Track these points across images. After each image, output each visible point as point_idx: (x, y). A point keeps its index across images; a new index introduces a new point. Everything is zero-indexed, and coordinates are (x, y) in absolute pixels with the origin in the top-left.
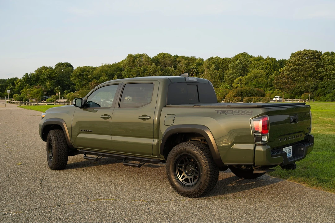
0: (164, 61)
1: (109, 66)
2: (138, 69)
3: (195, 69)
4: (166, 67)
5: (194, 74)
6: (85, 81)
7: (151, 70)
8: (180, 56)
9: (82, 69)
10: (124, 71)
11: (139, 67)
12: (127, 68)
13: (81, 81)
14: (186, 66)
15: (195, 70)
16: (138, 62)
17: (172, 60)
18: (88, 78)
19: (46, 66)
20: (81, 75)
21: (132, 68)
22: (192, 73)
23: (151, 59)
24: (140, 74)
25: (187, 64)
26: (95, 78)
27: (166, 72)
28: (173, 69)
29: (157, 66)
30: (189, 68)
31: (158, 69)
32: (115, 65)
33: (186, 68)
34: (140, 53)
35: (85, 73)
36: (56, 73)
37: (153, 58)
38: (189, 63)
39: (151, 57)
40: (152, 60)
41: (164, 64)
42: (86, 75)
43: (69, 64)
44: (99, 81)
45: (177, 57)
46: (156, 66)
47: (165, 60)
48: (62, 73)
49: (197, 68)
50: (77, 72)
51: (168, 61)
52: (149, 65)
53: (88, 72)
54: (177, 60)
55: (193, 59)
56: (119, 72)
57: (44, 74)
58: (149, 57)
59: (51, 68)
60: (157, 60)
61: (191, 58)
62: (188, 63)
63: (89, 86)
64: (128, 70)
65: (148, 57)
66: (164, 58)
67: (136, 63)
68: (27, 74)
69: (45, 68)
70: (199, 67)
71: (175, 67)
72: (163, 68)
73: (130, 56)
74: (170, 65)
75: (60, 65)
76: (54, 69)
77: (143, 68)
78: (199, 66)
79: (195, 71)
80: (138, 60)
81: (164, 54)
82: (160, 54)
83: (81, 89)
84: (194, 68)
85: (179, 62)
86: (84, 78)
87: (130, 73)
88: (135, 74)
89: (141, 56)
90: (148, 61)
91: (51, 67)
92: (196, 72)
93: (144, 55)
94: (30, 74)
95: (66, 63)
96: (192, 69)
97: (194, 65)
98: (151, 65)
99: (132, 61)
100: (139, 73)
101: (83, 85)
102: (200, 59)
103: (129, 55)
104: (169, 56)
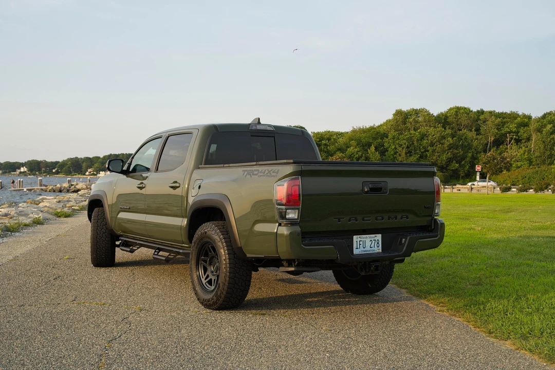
0: (457, 121)
1: (364, 131)
2: (411, 134)
3: (514, 133)
4: (460, 130)
5: (513, 141)
6: (324, 155)
7: (434, 135)
8: (487, 112)
9: (318, 136)
10: (387, 137)
11: (412, 132)
12: (392, 133)
14: (497, 129)
15: (513, 135)
16: (411, 124)
17: (471, 119)
18: (327, 149)
21: (402, 134)
22: (508, 140)
23: (434, 118)
24: (415, 143)
25: (499, 125)
26: (340, 150)
27: (461, 139)
28: (474, 133)
29: (445, 129)
30: (503, 132)
31: (447, 134)
32: (373, 128)
33: (497, 131)
34: (415, 108)
35: (323, 142)
37: (438, 116)
38: (504, 123)
39: (435, 114)
40: (435, 120)
41: (458, 125)
42: (326, 145)
43: (302, 128)
44: (346, 155)
45: (481, 112)
46: (443, 129)
47: (460, 118)
49: (518, 132)
51: (464, 120)
52: (430, 127)
53: (329, 139)
54: (482, 117)
55: (513, 116)
56: (379, 140)
60: (445, 120)
61: (510, 115)
62: (502, 122)
64: (394, 136)
65: (430, 114)
66: (457, 115)
67: (408, 125)
70: (522, 130)
71: (478, 131)
72: (456, 132)
73: (399, 113)
74: (468, 127)
77: (420, 133)
78: (522, 128)
79: (514, 137)
80: (411, 120)
81: (459, 108)
82: (451, 109)
84: (511, 132)
85: (484, 122)
87: (397, 142)
88: (405, 144)
89: (416, 112)
90: (429, 121)
92: (515, 139)
93: (423, 111)
95: (297, 127)
96: (509, 133)
97: (513, 127)
98: (435, 127)
99: (402, 122)
100: (413, 141)
102: (525, 115)
103: (397, 111)
104: (467, 111)
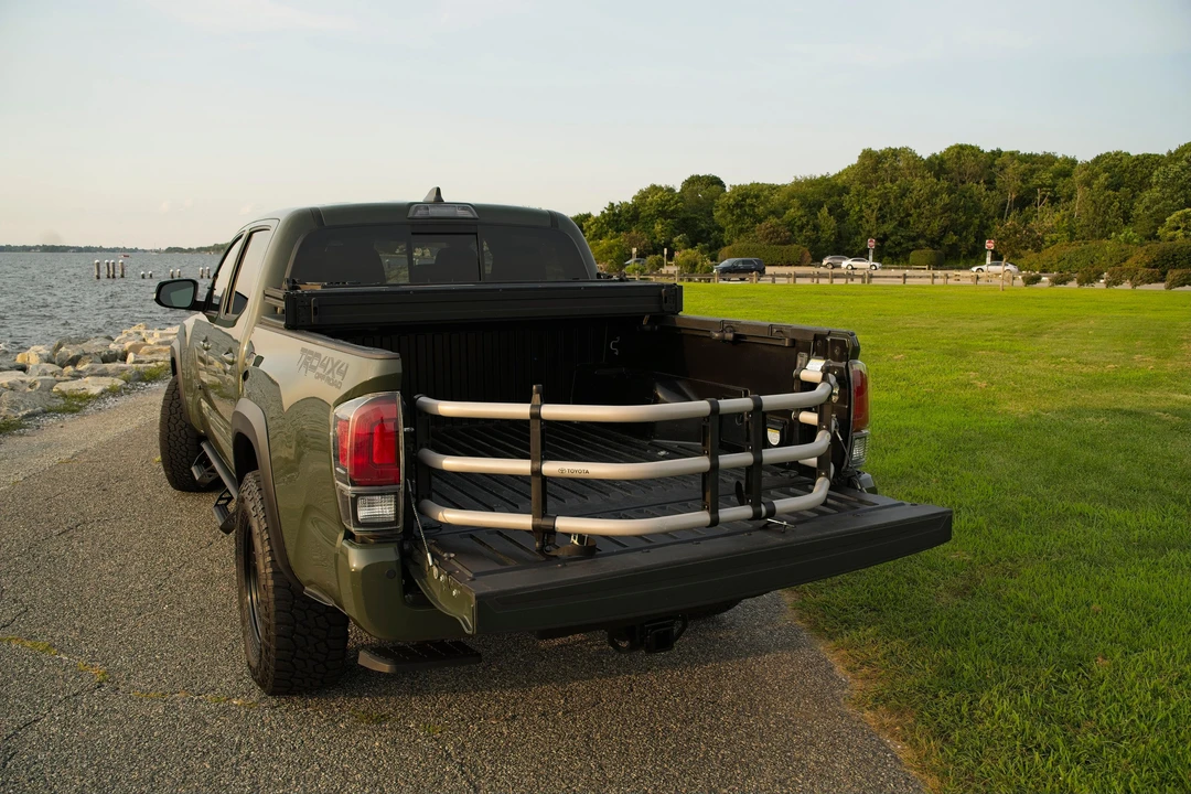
0: (960, 167)
1: (812, 183)
2: (886, 188)
3: (1049, 186)
4: (963, 182)
5: (1046, 200)
6: (748, 221)
7: (921, 190)
8: (1006, 153)
9: (741, 192)
10: (848, 194)
11: (888, 185)
12: (856, 187)
13: (737, 222)
14: (1023, 181)
15: (1047, 191)
16: (886, 171)
17: (981, 164)
18: (754, 212)
19: (658, 184)
20: (738, 205)
21: (871, 187)
22: (1039, 198)
23: (922, 163)
24: (892, 201)
25: (1025, 175)
26: (773, 213)
27: (964, 197)
28: (983, 187)
29: (939, 180)
30: (1031, 185)
31: (942, 188)
32: (824, 179)
33: (1020, 184)
34: (893, 147)
35: (748, 201)
36: (677, 202)
37: (930, 159)
38: (1033, 172)
39: (925, 157)
40: (924, 165)
41: (960, 174)
42: (751, 205)
43: (716, 178)
44: (782, 221)
45: (998, 154)
46: (935, 181)
47: (963, 164)
48: (698, 200)
49: (1055, 186)
50: (730, 197)
51: (970, 165)
52: (916, 176)
53: (757, 197)
54: (998, 162)
55: (1048, 160)
56: (836, 198)
57: (651, 204)
58: (919, 155)
59: (671, 190)
60: (941, 165)
61: (1042, 157)
62: (1030, 170)
63: (757, 233)
64: (858, 192)
65: (916, 156)
66: (959, 158)
67: (881, 173)
68: (612, 204)
69: (655, 189)
70: (1060, 182)
71: (990, 184)
72: (956, 185)
73: (867, 154)
74: (975, 177)
75: (693, 181)
76: (678, 191)
77: (899, 186)
78: (1062, 179)
79: (1049, 193)
80: (887, 165)
81: (962, 147)
82: (950, 149)
83: (736, 240)
84: (1044, 185)
85: (1002, 169)
86: (745, 213)
87: (864, 200)
88: (876, 203)
89: (895, 153)
90: (915, 168)
91: (671, 186)
92: (1049, 197)
93: (904, 151)
94: (619, 204)
95: (708, 177)
96: (1041, 187)
97: (1046, 176)
98: (923, 177)
99: (872, 169)
100: (889, 200)
101: (741, 231)
102: (1067, 158)
103: (864, 151)
104: (974, 151)
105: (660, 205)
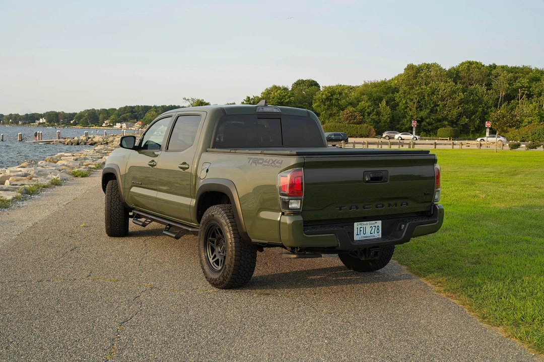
0: (469, 76)
1: (375, 85)
2: (422, 89)
3: (526, 88)
4: (471, 85)
5: (524, 96)
6: (335, 110)
7: (444, 90)
8: (499, 66)
10: (398, 92)
11: (424, 87)
12: (404, 88)
13: (328, 109)
14: (509, 84)
15: (525, 90)
16: (422, 78)
17: (483, 74)
18: (339, 104)
19: (277, 85)
20: (328, 99)
21: (413, 88)
22: (520, 95)
23: (445, 73)
24: (426, 97)
25: (511, 80)
26: (351, 104)
27: (472, 94)
28: (484, 88)
29: (456, 83)
30: (514, 87)
31: (458, 89)
32: (384, 83)
33: (508, 86)
34: (427, 63)
35: (335, 97)
36: (290, 97)
37: (450, 70)
38: (516, 78)
39: (447, 69)
40: (447, 74)
41: (469, 79)
42: (337, 99)
43: (314, 81)
44: (357, 109)
45: (494, 67)
46: (454, 84)
47: (471, 73)
48: (303, 96)
49: (530, 87)
50: (323, 94)
51: (476, 75)
52: (442, 81)
53: (340, 94)
54: (494, 72)
55: (525, 71)
56: (391, 95)
57: (273, 98)
58: (444, 68)
59: (285, 89)
60: (457, 74)
61: (522, 69)
62: (514, 77)
63: (340, 117)
64: (405, 91)
65: (441, 69)
66: (469, 70)
67: (419, 79)
68: (249, 98)
69: (276, 88)
70: (533, 85)
71: (489, 85)
72: (467, 87)
73: (410, 67)
74: (480, 82)
75: (299, 83)
76: (290, 90)
77: (430, 87)
78: (534, 83)
79: (526, 92)
80: (423, 74)
81: (470, 63)
82: (462, 64)
83: (327, 121)
84: (523, 87)
85: (496, 77)
86: (333, 104)
87: (408, 96)
88: (416, 99)
89: (428, 67)
90: (441, 76)
91: (286, 86)
92: (527, 94)
93: (435, 65)
94: (253, 97)
95: (309, 81)
96: (521, 88)
97: (525, 81)
98: (446, 82)
99: (414, 76)
100: (424, 96)
101: (331, 115)
102: (538, 69)
103: (408, 65)
104: (479, 66)
105: (279, 99)
